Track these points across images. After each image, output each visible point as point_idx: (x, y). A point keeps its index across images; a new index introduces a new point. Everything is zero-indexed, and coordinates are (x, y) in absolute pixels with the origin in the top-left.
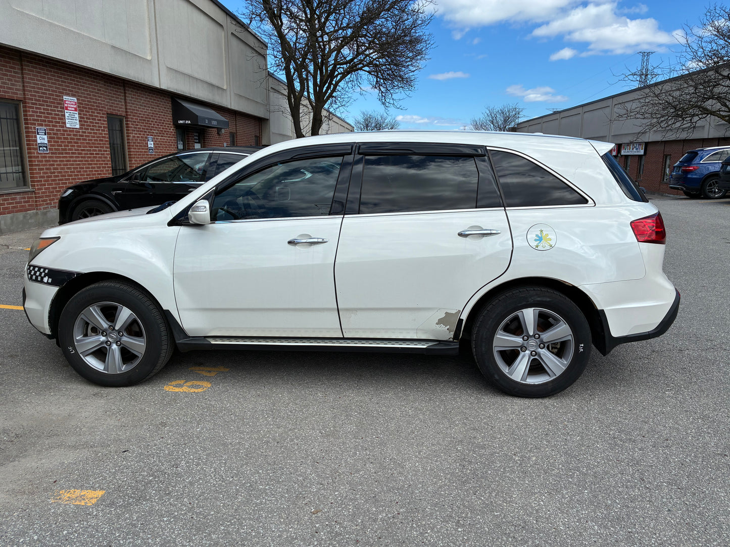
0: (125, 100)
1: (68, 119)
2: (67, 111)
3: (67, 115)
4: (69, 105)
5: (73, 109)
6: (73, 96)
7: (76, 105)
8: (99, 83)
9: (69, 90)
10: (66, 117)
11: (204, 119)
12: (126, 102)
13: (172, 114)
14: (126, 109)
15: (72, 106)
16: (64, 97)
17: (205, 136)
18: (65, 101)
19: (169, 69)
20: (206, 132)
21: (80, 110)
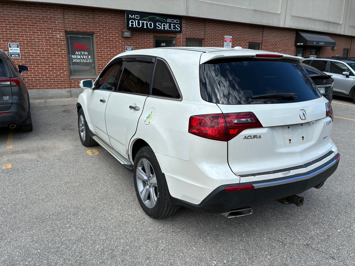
0: (263, 35)
1: (226, 46)
2: (226, 42)
3: (225, 44)
4: (227, 40)
5: (229, 41)
6: (230, 35)
7: (231, 39)
8: (247, 28)
9: (229, 33)
10: (225, 45)
11: (313, 42)
12: (262, 36)
13: (295, 40)
14: (262, 39)
15: (229, 40)
16: (225, 36)
17: (320, 51)
18: (225, 38)
19: (293, 16)
20: (322, 49)
21: (233, 42)
